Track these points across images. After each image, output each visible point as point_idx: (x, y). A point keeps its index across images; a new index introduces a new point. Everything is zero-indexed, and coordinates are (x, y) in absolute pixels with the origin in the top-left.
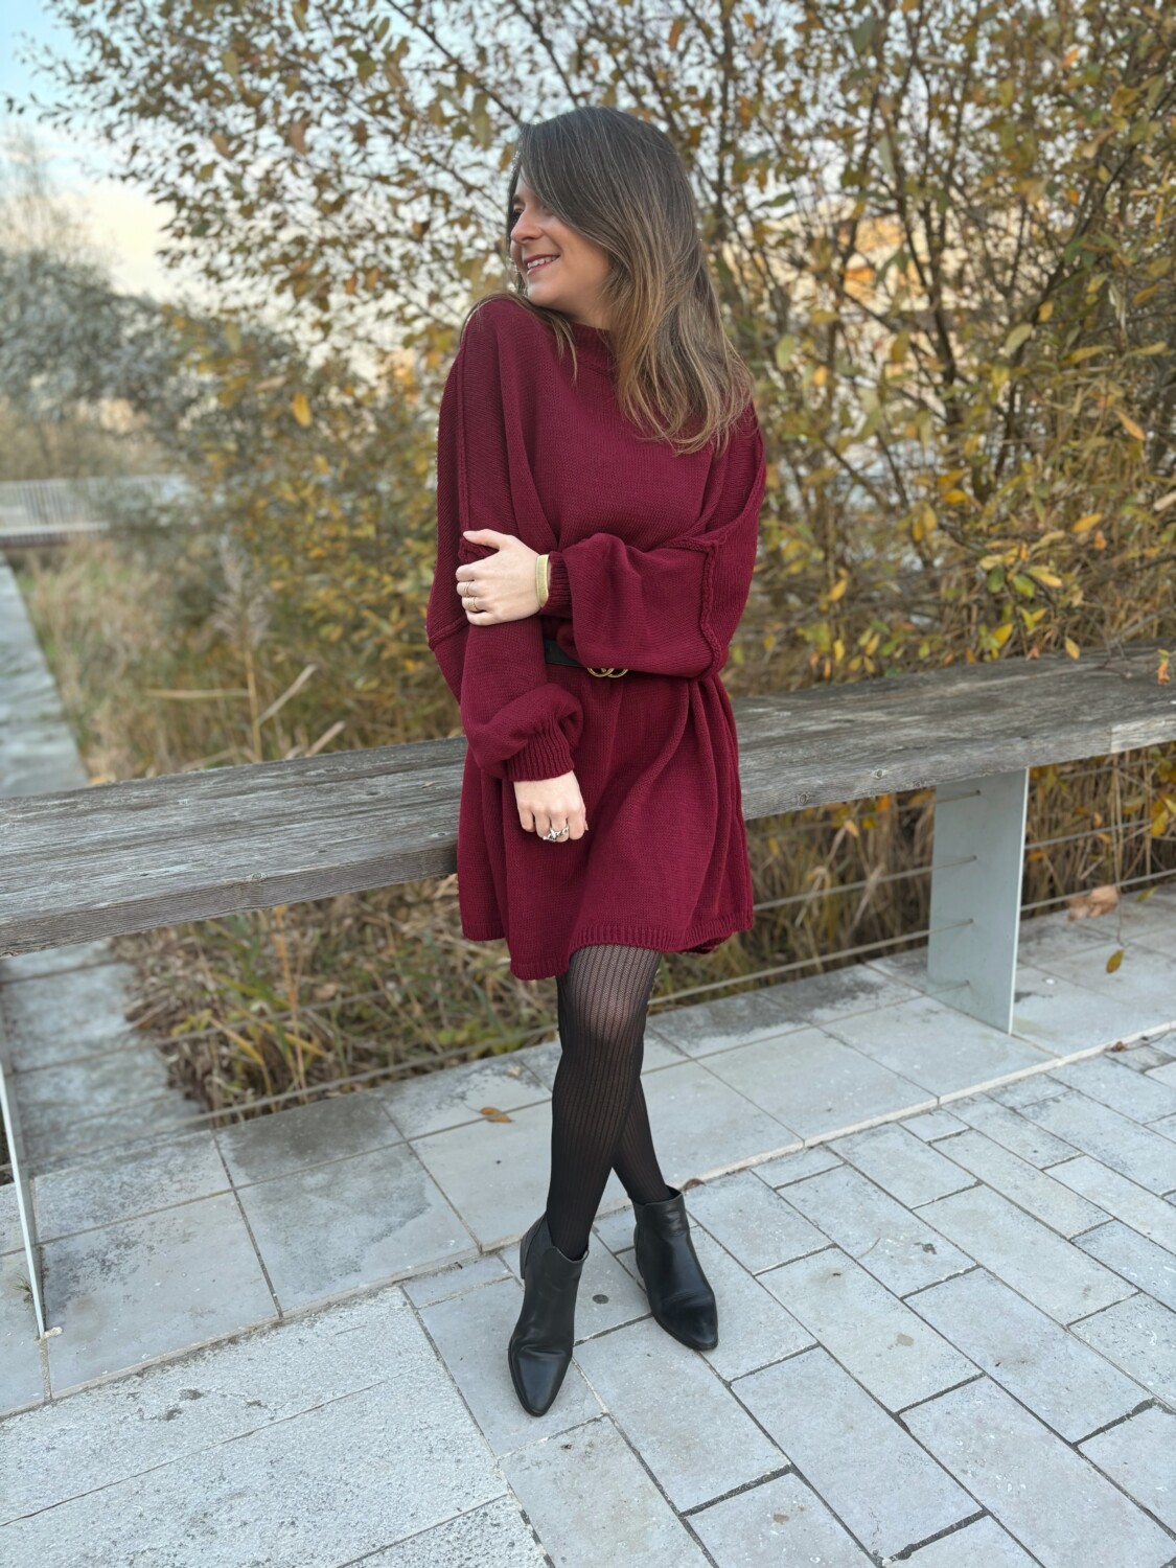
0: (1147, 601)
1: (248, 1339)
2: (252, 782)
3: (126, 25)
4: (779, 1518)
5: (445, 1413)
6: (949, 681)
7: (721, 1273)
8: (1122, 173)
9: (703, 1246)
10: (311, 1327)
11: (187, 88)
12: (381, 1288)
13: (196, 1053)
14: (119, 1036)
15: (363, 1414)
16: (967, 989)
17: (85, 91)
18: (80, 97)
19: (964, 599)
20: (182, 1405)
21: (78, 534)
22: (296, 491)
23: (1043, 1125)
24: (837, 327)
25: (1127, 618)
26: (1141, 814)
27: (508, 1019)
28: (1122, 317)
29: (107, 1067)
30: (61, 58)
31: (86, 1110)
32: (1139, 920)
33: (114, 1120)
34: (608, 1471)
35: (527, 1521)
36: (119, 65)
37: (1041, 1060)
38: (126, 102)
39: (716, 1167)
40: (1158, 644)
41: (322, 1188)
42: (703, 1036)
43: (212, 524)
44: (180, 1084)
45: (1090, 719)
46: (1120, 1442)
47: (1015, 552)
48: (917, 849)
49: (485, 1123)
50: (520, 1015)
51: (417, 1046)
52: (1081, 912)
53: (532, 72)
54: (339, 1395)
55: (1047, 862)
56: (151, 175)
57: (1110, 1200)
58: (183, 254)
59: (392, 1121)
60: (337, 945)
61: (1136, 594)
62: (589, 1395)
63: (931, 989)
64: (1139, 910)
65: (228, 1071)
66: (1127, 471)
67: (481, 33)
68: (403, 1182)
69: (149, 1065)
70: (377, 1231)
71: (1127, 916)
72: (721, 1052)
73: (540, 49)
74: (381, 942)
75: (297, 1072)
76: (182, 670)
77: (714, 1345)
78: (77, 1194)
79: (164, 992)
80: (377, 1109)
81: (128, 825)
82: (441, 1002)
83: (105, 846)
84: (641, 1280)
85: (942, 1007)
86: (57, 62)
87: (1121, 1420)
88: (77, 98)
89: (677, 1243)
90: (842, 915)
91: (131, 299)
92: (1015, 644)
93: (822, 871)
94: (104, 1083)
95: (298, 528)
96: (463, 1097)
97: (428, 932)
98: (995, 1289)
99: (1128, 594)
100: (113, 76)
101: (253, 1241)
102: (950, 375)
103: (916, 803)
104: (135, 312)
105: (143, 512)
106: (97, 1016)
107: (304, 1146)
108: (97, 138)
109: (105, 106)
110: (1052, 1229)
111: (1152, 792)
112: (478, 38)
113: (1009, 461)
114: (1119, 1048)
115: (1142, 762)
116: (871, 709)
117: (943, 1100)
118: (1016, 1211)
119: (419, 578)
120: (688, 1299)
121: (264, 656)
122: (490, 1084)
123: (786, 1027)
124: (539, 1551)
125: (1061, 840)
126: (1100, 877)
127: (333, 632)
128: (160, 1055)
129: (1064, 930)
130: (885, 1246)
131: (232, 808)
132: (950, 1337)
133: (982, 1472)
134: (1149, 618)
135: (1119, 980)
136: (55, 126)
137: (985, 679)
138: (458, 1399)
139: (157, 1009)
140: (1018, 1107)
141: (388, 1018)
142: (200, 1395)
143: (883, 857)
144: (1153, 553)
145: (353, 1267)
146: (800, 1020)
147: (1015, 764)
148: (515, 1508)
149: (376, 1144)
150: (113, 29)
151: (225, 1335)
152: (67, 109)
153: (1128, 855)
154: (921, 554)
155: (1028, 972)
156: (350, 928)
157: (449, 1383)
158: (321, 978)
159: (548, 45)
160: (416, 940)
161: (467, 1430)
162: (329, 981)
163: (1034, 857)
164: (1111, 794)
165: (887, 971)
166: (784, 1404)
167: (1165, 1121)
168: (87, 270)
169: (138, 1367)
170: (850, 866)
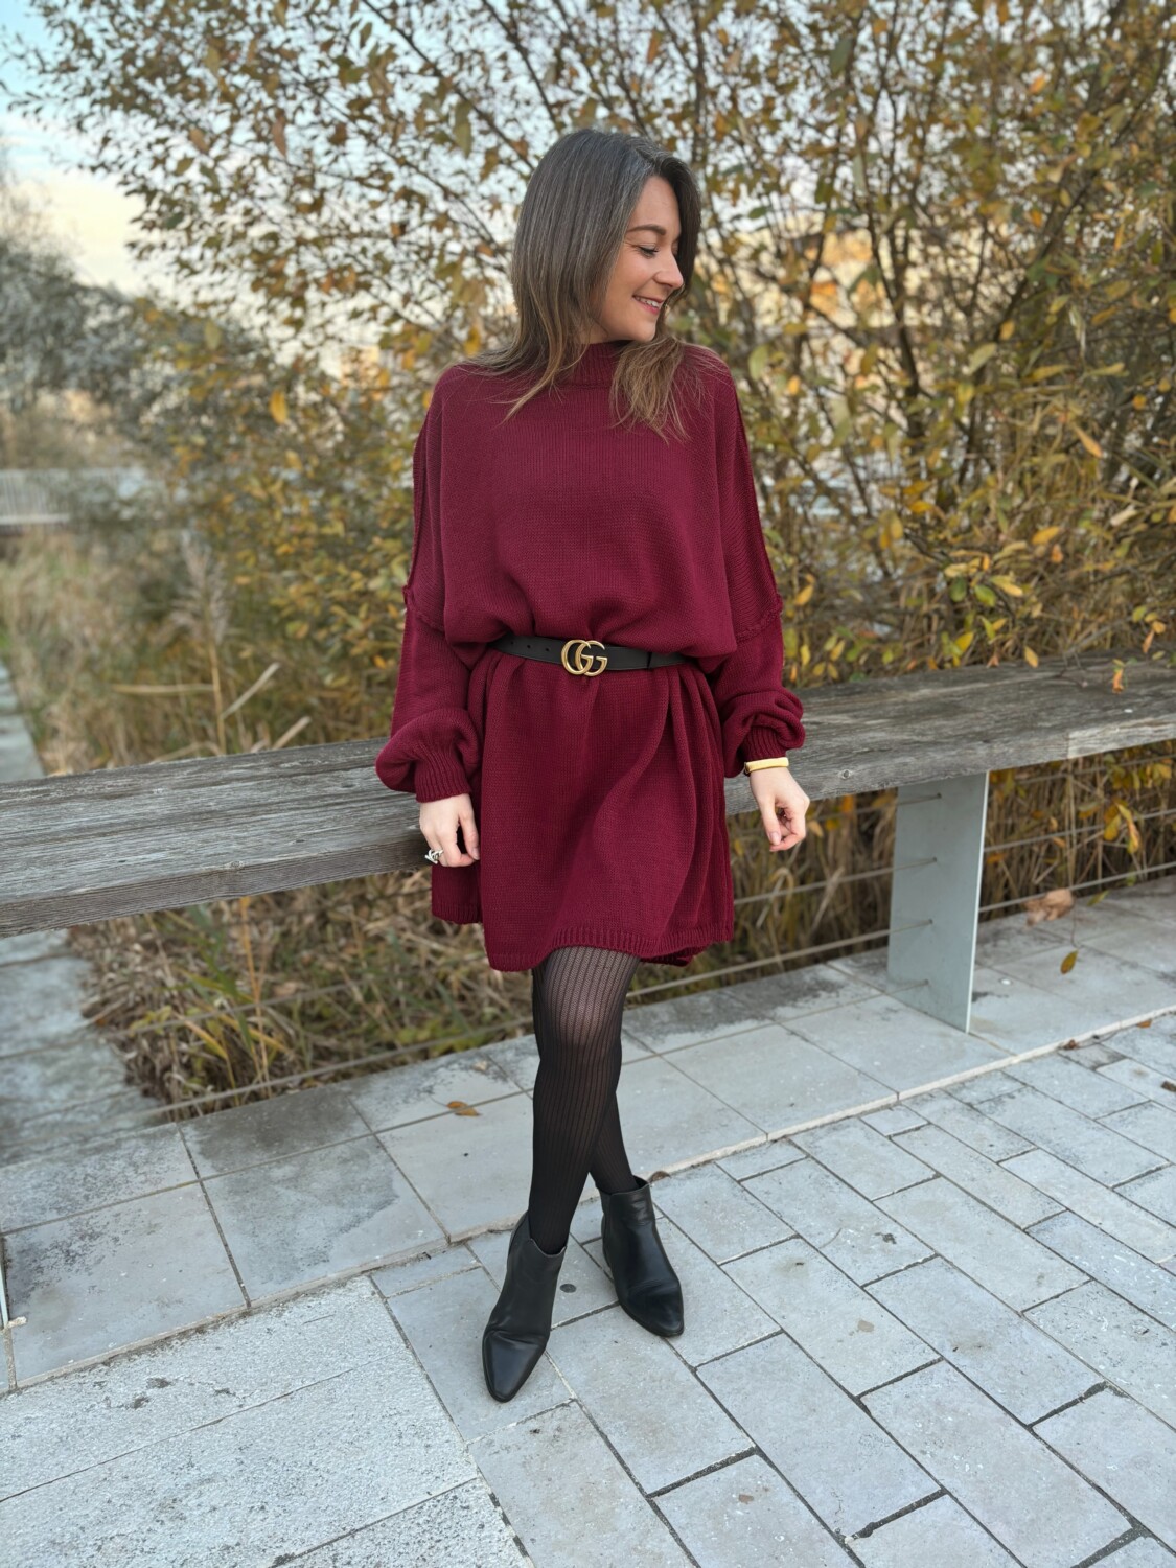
0: (1101, 614)
1: (215, 1328)
2: (226, 773)
3: (100, 16)
4: (744, 1499)
5: (415, 1400)
6: (911, 687)
7: (687, 1263)
8: (1081, 198)
9: (669, 1237)
10: (280, 1315)
11: (159, 82)
12: (350, 1278)
13: (155, 1049)
14: (76, 1032)
15: (332, 1401)
16: (926, 988)
17: (56, 81)
18: (51, 86)
19: (925, 608)
20: (149, 1393)
21: (34, 526)
22: (264, 486)
23: (999, 1120)
24: (803, 337)
25: (1083, 629)
26: (1093, 820)
27: (472, 1019)
28: (1081, 337)
29: (62, 1063)
30: (32, 47)
31: (40, 1107)
32: (1090, 923)
33: (69, 1117)
34: (576, 1455)
35: (496, 1504)
36: (91, 55)
37: (997, 1058)
38: (99, 94)
39: (680, 1160)
40: (1111, 656)
41: (290, 1180)
42: (668, 1032)
43: (178, 519)
44: (137, 1080)
45: (1048, 725)
46: (1073, 1423)
47: (976, 562)
48: (876, 854)
49: (452, 1117)
50: (483, 1015)
51: (379, 1045)
52: (1038, 916)
53: (505, 79)
54: (308, 1383)
55: (1002, 866)
56: (121, 167)
57: (1062, 1192)
58: (150, 248)
59: (359, 1114)
60: (298, 942)
61: (1091, 606)
62: (557, 1381)
63: (891, 988)
64: (1090, 914)
65: (188, 1067)
66: (1082, 488)
67: (455, 38)
68: (371, 1174)
69: (106, 1061)
70: (345, 1222)
71: (1080, 920)
72: (686, 1047)
73: (515, 56)
74: (342, 941)
75: (261, 1067)
76: (142, 665)
77: (680, 1332)
78: (39, 1186)
79: (121, 989)
80: (343, 1102)
81: (105, 813)
82: (403, 1000)
83: (81, 833)
84: (608, 1270)
85: (901, 1006)
86: (28, 51)
87: (1074, 1403)
88: (48, 87)
89: (643, 1232)
90: (801, 917)
91: (97, 289)
92: (973, 653)
93: (784, 871)
94: (60, 1080)
95: (266, 524)
96: (430, 1091)
97: (391, 930)
98: (953, 1278)
99: (1083, 606)
100: (85, 65)
101: (220, 1232)
102: (914, 390)
103: (877, 805)
104: (101, 303)
105: (105, 505)
106: (52, 1013)
107: (271, 1138)
108: (67, 129)
109: (76, 97)
110: (1007, 1220)
111: (1104, 800)
112: (452, 43)
113: (969, 475)
114: (1072, 1046)
115: (1096, 769)
116: (837, 712)
117: (903, 1095)
118: (973, 1202)
119: (391, 576)
120: (655, 1287)
121: (226, 653)
122: (456, 1079)
123: (749, 1024)
124: (509, 1532)
125: (1016, 844)
126: (1055, 881)
127: (298, 629)
128: (117, 1051)
129: (1020, 932)
130: (847, 1236)
131: (208, 798)
132: (909, 1324)
133: (940, 1453)
134: (1103, 630)
135: (1072, 981)
136: (25, 114)
137: (946, 685)
138: (427, 1386)
139: (115, 1005)
140: (975, 1102)
141: (349, 1017)
142: (168, 1384)
143: (842, 861)
144: (1107, 567)
145: (320, 1257)
146: (763, 1018)
147: (976, 767)
148: (484, 1491)
149: (343, 1137)
150: (86, 20)
151: (192, 1324)
152: (38, 98)
153: (1082, 859)
154: (882, 565)
155: (985, 973)
156: (311, 926)
157: (418, 1370)
158: (280, 976)
159: (524, 53)
160: (379, 938)
161: (437, 1415)
162: (289, 979)
163: (992, 860)
164: (1066, 801)
165: (847, 970)
166: (749, 1387)
167: (1115, 1116)
168: (51, 261)
169: (105, 1356)
170: (810, 870)
